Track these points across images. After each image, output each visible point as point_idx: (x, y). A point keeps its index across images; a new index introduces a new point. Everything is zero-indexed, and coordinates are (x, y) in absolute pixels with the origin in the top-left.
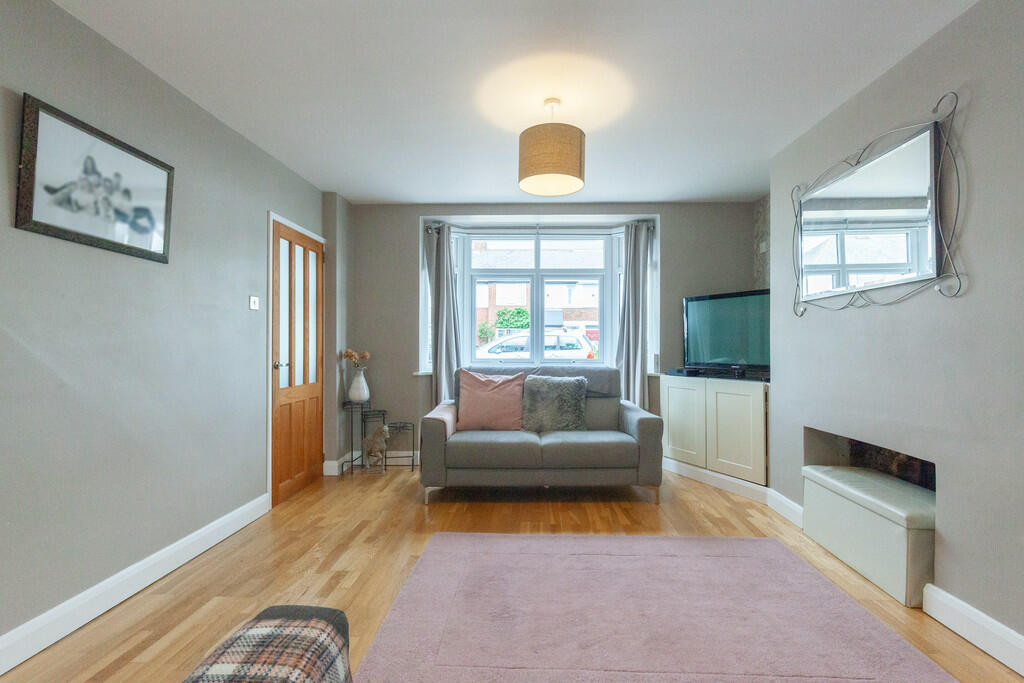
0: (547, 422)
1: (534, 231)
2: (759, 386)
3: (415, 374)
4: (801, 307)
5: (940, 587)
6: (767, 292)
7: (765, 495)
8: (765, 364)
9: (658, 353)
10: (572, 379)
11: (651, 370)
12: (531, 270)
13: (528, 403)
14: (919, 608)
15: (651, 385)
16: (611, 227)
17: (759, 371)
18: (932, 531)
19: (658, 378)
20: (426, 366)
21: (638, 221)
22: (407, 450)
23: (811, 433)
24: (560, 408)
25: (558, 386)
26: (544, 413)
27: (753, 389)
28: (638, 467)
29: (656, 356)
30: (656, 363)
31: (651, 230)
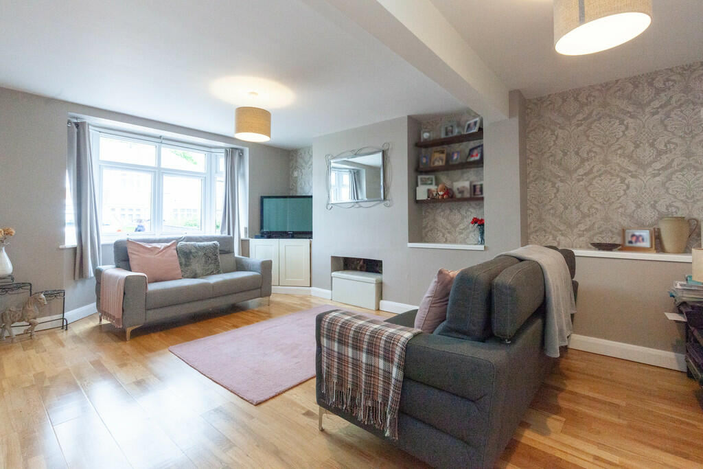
0: (199, 271)
1: (159, 140)
2: (307, 241)
3: (61, 247)
4: (329, 206)
5: (386, 300)
6: (311, 197)
7: (310, 291)
8: (309, 231)
9: (247, 226)
10: (211, 243)
11: (243, 237)
12: (154, 168)
13: (183, 260)
14: (379, 310)
15: (244, 245)
16: (211, 147)
17: (308, 234)
18: (381, 283)
19: (249, 240)
20: (71, 240)
21: (232, 148)
22: (57, 314)
23: (334, 259)
24: (206, 262)
25: (203, 248)
26: (196, 266)
27: (304, 242)
28: (261, 288)
29: (246, 228)
30: (246, 232)
31: (241, 156)
